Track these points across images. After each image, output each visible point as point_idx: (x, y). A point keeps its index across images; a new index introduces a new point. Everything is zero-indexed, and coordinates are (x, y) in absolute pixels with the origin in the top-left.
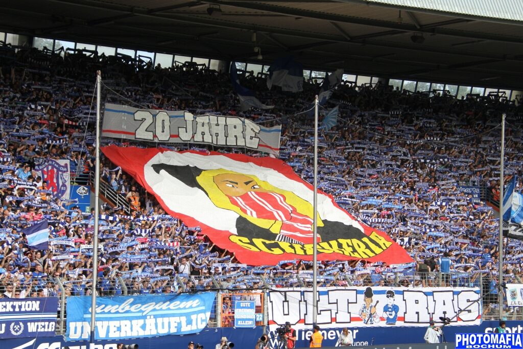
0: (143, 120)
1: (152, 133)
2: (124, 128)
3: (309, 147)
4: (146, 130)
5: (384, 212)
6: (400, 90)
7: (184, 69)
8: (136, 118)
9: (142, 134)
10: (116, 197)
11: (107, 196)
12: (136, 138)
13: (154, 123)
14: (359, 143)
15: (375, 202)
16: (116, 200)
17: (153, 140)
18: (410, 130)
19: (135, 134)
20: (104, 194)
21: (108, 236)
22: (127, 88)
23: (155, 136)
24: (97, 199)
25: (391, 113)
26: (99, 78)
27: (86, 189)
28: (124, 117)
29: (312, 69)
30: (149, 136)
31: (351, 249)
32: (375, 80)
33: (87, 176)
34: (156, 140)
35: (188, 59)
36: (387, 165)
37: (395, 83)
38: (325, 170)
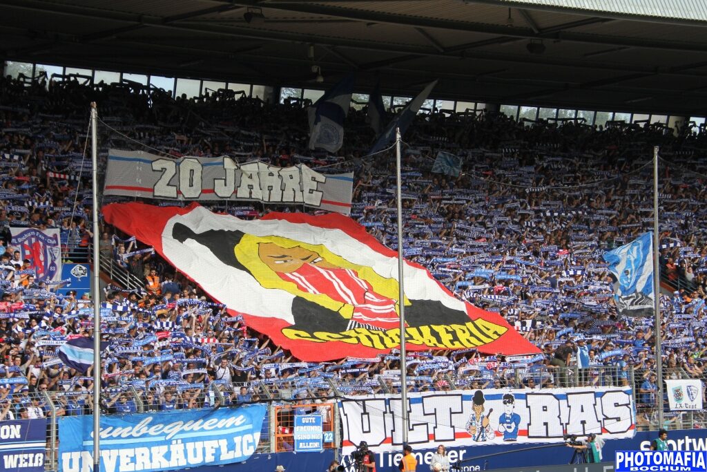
0: (163, 170)
1: (175, 188)
2: (139, 182)
3: (391, 200)
4: (168, 185)
5: (499, 286)
6: (515, 119)
7: (218, 99)
8: (154, 168)
9: (163, 190)
10: (126, 278)
11: (113, 277)
12: (154, 196)
13: (177, 175)
14: (461, 193)
15: (484, 273)
16: (126, 283)
17: (177, 198)
18: (529, 173)
19: (153, 190)
20: (109, 275)
21: (115, 330)
22: (137, 126)
23: (179, 192)
24: (97, 280)
25: (505, 150)
26: (94, 113)
27: (84, 268)
28: (139, 167)
29: (393, 95)
30: (171, 192)
31: (450, 337)
32: (481, 106)
33: (86, 251)
34: (181, 198)
35: (222, 85)
36: (500, 222)
37: (508, 110)
38: (415, 231)
